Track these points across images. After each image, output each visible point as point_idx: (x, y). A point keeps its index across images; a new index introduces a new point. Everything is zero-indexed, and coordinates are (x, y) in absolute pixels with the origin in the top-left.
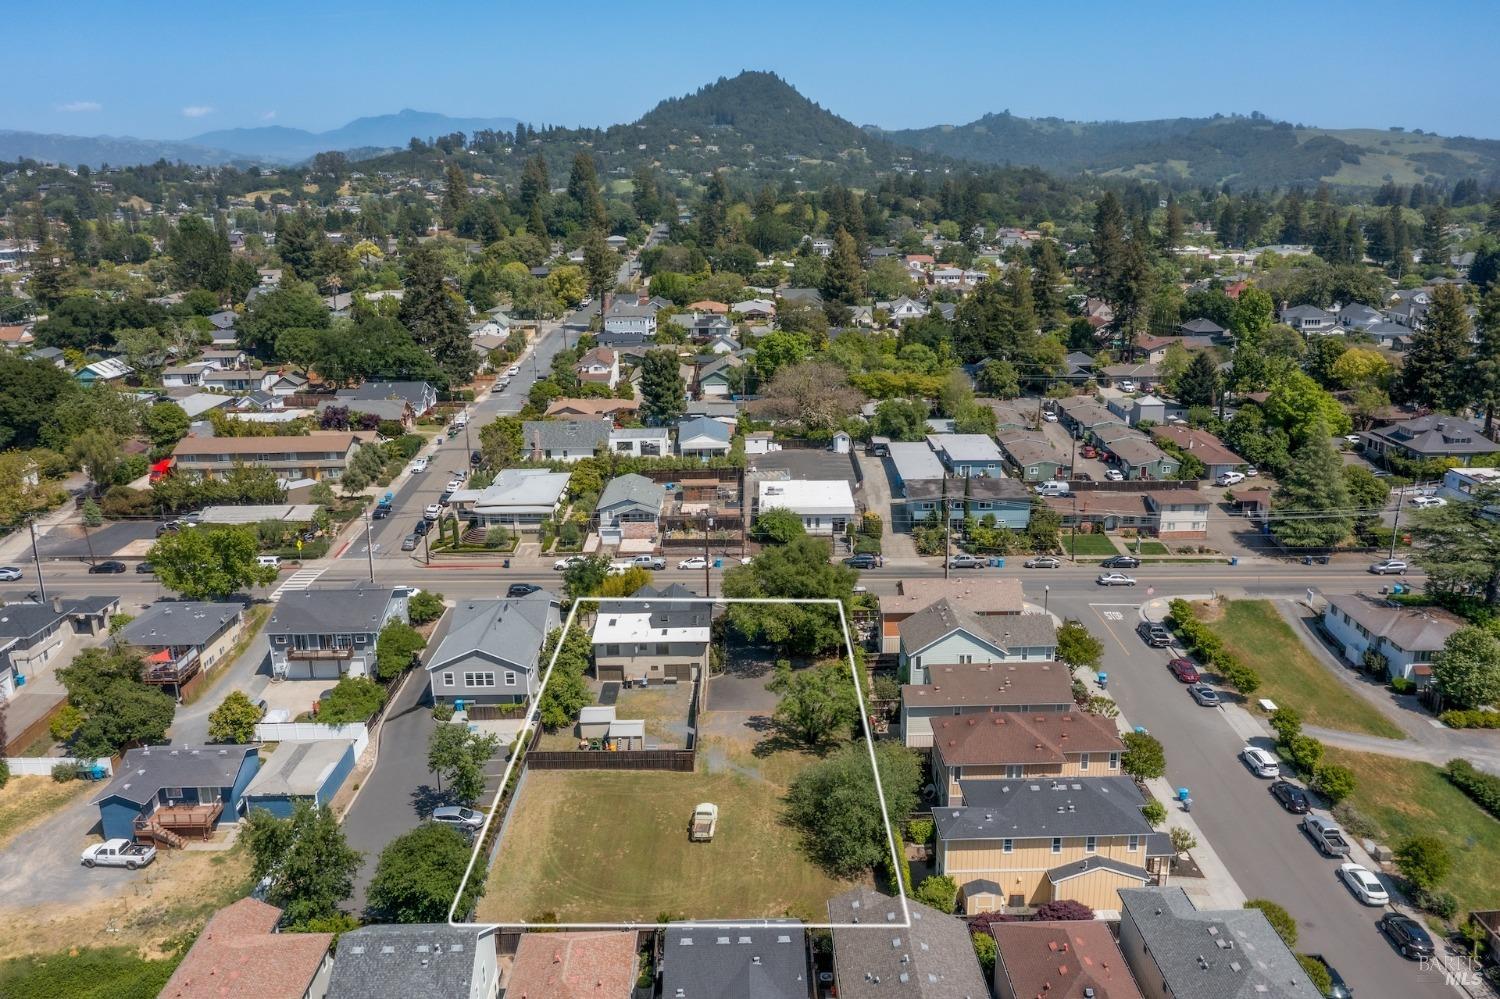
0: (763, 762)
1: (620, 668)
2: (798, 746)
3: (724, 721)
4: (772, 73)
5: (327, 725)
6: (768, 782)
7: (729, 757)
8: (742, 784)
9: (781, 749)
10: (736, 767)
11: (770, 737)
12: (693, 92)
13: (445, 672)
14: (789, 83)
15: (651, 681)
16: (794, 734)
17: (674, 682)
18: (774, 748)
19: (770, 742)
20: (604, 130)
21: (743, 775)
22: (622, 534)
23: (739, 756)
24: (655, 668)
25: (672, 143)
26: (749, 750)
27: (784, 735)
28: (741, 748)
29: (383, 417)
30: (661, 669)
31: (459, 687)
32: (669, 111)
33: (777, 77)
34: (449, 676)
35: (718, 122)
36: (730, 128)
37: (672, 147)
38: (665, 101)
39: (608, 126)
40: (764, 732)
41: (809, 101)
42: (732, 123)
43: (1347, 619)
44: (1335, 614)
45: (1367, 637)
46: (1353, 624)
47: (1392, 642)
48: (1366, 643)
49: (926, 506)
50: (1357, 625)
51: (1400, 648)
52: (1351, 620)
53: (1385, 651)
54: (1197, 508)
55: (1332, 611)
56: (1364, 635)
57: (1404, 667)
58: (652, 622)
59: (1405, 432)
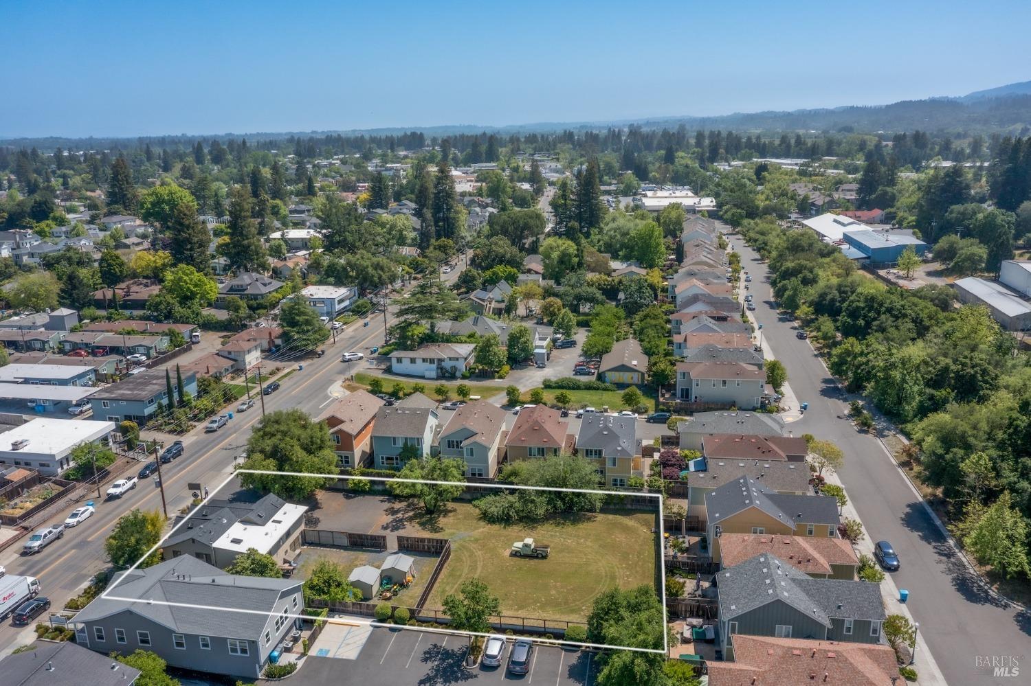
13: (265, 633)
31: (274, 638)
43: (413, 361)
44: (401, 362)
45: (434, 363)
46: (419, 362)
47: (450, 359)
48: (434, 366)
49: (149, 402)
50: (424, 360)
51: (457, 359)
52: (417, 360)
53: (447, 365)
54: (256, 348)
55: (398, 362)
56: (431, 363)
57: (462, 366)
58: (258, 522)
59: (238, 286)
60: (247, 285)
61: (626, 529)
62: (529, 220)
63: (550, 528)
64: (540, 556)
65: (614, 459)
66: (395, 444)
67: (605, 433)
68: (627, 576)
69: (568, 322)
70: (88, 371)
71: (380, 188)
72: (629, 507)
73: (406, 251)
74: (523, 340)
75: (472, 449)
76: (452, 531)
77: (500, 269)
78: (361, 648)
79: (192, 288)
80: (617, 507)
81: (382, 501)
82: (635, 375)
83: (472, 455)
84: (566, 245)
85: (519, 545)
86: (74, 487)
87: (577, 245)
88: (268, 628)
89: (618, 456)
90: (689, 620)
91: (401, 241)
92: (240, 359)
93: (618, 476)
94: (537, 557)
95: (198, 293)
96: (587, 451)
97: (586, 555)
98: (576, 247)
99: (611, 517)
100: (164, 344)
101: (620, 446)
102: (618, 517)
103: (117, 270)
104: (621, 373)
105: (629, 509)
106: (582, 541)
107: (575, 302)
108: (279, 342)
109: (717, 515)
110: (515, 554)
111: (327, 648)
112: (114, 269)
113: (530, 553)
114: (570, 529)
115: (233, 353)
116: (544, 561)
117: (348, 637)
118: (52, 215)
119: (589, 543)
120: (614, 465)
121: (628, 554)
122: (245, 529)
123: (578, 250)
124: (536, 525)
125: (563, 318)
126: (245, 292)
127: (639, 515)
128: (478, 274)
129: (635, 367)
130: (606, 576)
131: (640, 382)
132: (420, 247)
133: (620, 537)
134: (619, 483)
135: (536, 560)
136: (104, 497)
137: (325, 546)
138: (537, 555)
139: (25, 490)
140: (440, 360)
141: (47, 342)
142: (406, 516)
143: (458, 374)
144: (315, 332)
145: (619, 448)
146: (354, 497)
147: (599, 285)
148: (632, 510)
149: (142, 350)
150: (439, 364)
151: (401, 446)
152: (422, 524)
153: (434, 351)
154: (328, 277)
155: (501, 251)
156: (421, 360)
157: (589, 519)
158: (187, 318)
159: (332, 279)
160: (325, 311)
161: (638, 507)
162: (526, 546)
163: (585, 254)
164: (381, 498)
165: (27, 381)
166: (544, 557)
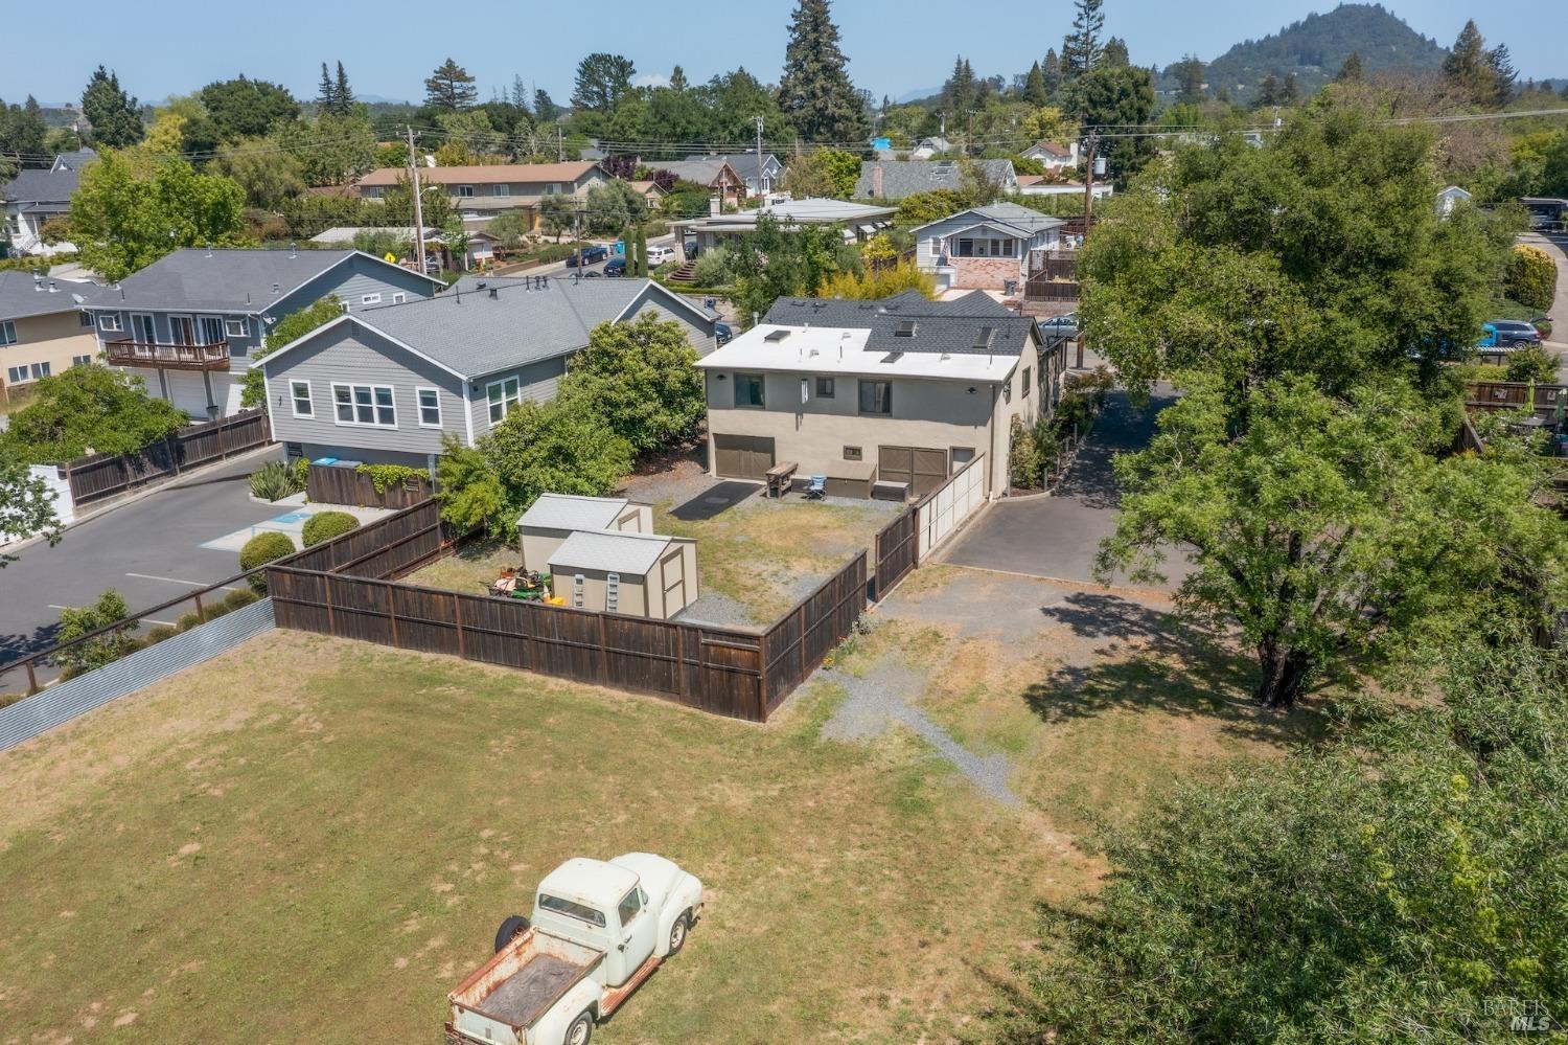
0: (1050, 736)
1: (766, 445)
2: (1218, 704)
3: (983, 594)
4: (1378, 5)
6: (1032, 818)
7: (934, 699)
8: (921, 806)
9: (1144, 700)
10: (930, 734)
11: (1121, 659)
12: (1275, 32)
13: (292, 379)
14: (1399, 16)
15: (835, 485)
16: (1215, 663)
18: (1117, 696)
19: (1111, 672)
20: (1161, 69)
21: (944, 767)
22: (953, 280)
23: (972, 699)
24: (853, 453)
25: (1241, 83)
26: (1022, 685)
27: (1174, 662)
28: (993, 677)
29: (682, 178)
30: (871, 458)
31: (324, 422)
32: (1242, 54)
33: (1384, 9)
34: (301, 391)
35: (1302, 62)
36: (1316, 69)
37: (1240, 87)
38: (1240, 45)
39: (1166, 65)
40: (1103, 641)
41: (1422, 38)
42: (1319, 63)
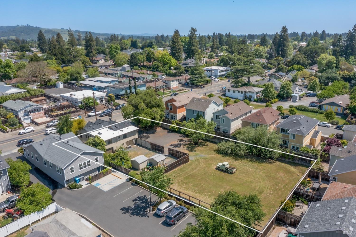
5: (36, 213)
13: (70, 167)
17: (130, 147)
22: (31, 118)
31: (77, 172)
34: (72, 168)
43: (234, 91)
44: (229, 92)
45: (243, 93)
46: (237, 92)
47: (250, 92)
48: (243, 95)
49: (123, 90)
50: (239, 92)
51: (253, 93)
52: (236, 91)
53: (248, 95)
54: (176, 80)
55: (228, 92)
56: (241, 93)
57: (255, 96)
58: (114, 129)
59: (186, 63)
60: (189, 63)
61: (288, 172)
62: (318, 50)
63: (246, 162)
64: (229, 172)
65: (294, 135)
66: (194, 113)
67: (295, 122)
68: (270, 194)
69: (315, 85)
70: (116, 80)
71: (264, 42)
72: (297, 162)
73: (262, 60)
74: (287, 88)
75: (224, 119)
76: (198, 153)
77: (295, 66)
78: (113, 187)
79: (167, 61)
80: (290, 161)
81: (180, 136)
82: (339, 108)
83: (223, 122)
84: (330, 58)
85: (221, 164)
86: (79, 111)
87: (337, 58)
88: (75, 166)
89: (296, 134)
90: (289, 228)
91: (261, 57)
92: (168, 83)
93: (296, 145)
94: (227, 172)
95: (169, 63)
96: (282, 129)
97: (255, 178)
98: (335, 59)
99: (283, 164)
100: (150, 78)
101: (299, 128)
102: (288, 165)
103: (152, 57)
104: (332, 107)
105: (296, 163)
106: (258, 171)
107: (327, 81)
108: (188, 81)
109: (337, 171)
110: (218, 169)
111: (100, 184)
112: (151, 56)
113: (224, 169)
114: (256, 164)
115: (167, 81)
116: (231, 175)
117: (113, 182)
118: (153, 47)
119: (261, 173)
120: (294, 138)
121: (280, 183)
122: (107, 130)
123: (337, 61)
124: (240, 159)
125: (313, 83)
126: (188, 65)
127: (301, 167)
128: (286, 68)
129: (340, 104)
130: (258, 190)
131: (342, 112)
132: (268, 59)
133: (281, 175)
134: (295, 149)
135: (226, 174)
136: (87, 116)
137: (143, 147)
138: (228, 171)
139: (65, 109)
140: (246, 92)
141: (117, 74)
142: (185, 143)
143: (252, 99)
144: (201, 78)
145: (298, 130)
146: (171, 133)
147: (343, 75)
148: (298, 164)
149: (141, 79)
150: (245, 94)
151: (196, 114)
152: (188, 148)
153: (244, 89)
154: (221, 63)
155: (298, 59)
156: (238, 91)
157: (270, 163)
158: (163, 71)
159: (222, 64)
160: (214, 74)
161: (302, 163)
162: (224, 165)
163: (340, 63)
164: (181, 135)
165: (97, 81)
166: (231, 173)
